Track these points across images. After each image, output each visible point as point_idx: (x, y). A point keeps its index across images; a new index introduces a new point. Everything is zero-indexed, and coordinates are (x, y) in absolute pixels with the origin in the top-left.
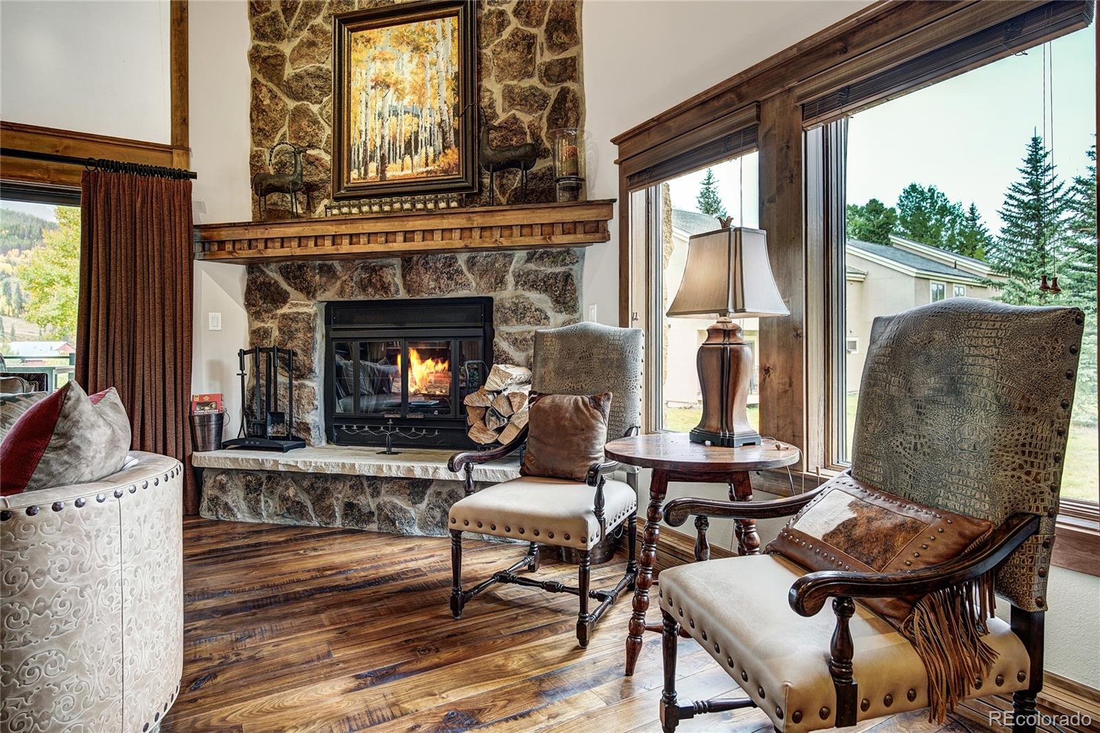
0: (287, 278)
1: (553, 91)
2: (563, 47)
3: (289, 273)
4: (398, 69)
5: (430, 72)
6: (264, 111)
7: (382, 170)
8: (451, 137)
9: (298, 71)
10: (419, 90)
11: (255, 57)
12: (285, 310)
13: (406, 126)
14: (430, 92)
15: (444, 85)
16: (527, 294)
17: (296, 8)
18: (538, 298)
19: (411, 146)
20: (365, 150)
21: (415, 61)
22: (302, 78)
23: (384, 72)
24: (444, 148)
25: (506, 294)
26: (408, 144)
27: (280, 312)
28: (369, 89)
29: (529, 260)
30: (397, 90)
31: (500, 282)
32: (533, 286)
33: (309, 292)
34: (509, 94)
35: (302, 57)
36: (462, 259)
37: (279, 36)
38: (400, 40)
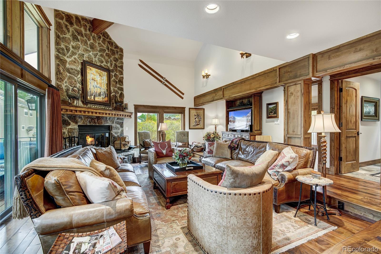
0: (70, 119)
1: (120, 92)
2: (121, 85)
3: (70, 118)
4: (97, 78)
5: (103, 81)
6: (61, 73)
7: (94, 98)
8: (106, 95)
9: (72, 67)
10: (101, 84)
11: (57, 57)
12: (70, 127)
13: (99, 91)
14: (103, 85)
15: (105, 85)
16: (117, 125)
17: (70, 50)
18: (118, 126)
19: (100, 95)
20: (91, 93)
21: (100, 78)
22: (73, 69)
23: (94, 77)
24: (105, 97)
25: (114, 125)
26: (99, 94)
27: (68, 127)
28: (91, 80)
29: (117, 119)
30: (97, 82)
31: (113, 122)
32: (118, 124)
33: (76, 123)
34: (114, 90)
35: (72, 64)
36: (108, 118)
37: (64, 55)
38: (97, 72)
